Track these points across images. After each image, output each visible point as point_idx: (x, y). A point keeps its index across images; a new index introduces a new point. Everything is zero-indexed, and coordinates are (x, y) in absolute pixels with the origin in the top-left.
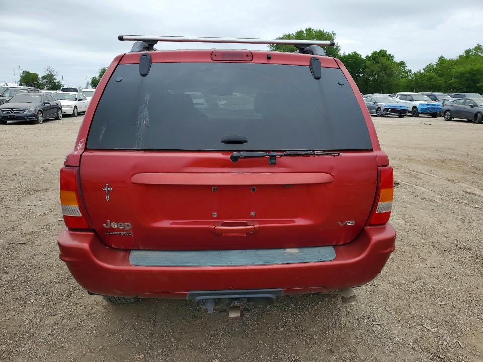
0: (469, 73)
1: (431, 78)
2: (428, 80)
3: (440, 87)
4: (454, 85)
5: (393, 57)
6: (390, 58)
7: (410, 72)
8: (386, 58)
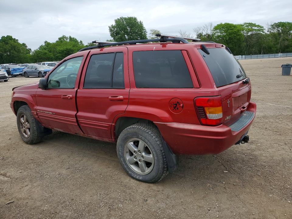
0: (66, 51)
1: (46, 53)
2: (44, 55)
3: (52, 58)
4: (59, 57)
5: (17, 40)
6: (15, 41)
7: (30, 49)
8: (13, 41)
